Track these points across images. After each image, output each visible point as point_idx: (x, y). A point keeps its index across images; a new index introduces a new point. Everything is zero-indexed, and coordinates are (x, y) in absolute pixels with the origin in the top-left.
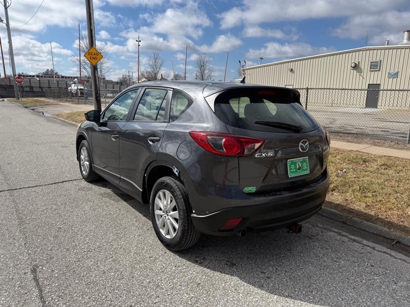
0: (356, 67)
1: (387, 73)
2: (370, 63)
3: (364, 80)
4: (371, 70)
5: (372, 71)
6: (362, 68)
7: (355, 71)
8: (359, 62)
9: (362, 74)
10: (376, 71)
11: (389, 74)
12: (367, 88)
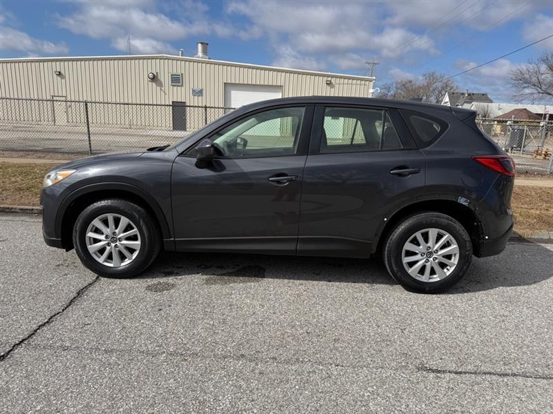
0: (154, 79)
1: (191, 90)
2: (170, 75)
3: (167, 96)
4: (173, 84)
5: (175, 86)
6: (162, 80)
7: (153, 83)
8: (157, 73)
9: (163, 88)
10: (179, 86)
11: (193, 91)
12: (171, 104)
